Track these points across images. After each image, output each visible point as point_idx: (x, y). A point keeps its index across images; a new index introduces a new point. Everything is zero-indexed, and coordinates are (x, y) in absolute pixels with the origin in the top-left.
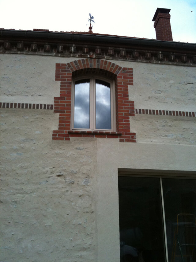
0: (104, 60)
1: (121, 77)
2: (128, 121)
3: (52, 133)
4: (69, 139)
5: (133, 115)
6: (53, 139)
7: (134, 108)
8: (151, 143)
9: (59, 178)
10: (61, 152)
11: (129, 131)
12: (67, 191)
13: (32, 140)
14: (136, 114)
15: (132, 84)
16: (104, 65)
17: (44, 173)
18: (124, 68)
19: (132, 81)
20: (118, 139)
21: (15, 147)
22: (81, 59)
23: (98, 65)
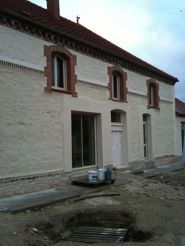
0: (65, 48)
1: (72, 60)
2: (75, 86)
3: (44, 89)
4: (51, 93)
5: (76, 83)
6: (45, 91)
7: (77, 79)
8: (83, 98)
9: (48, 113)
10: (48, 99)
11: (75, 91)
12: (52, 120)
13: (34, 90)
14: (77, 83)
15: (76, 65)
16: (65, 51)
17: (42, 110)
18: (73, 55)
19: (76, 63)
20: (71, 95)
21: (27, 94)
22: (55, 45)
23: (62, 50)
